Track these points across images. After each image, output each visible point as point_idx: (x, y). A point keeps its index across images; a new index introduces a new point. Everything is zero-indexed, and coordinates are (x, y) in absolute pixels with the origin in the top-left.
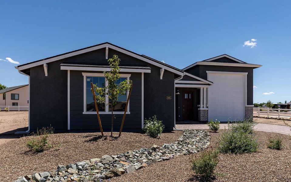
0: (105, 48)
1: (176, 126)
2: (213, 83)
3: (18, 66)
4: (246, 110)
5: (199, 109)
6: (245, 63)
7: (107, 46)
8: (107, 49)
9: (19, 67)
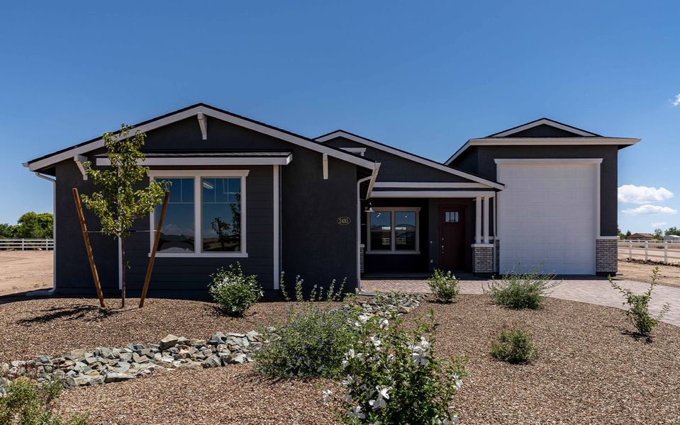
0: (196, 116)
1: (362, 283)
2: (503, 185)
3: (30, 163)
4: (597, 249)
5: (472, 246)
6: (598, 136)
7: (200, 112)
8: (200, 117)
9: (32, 165)
